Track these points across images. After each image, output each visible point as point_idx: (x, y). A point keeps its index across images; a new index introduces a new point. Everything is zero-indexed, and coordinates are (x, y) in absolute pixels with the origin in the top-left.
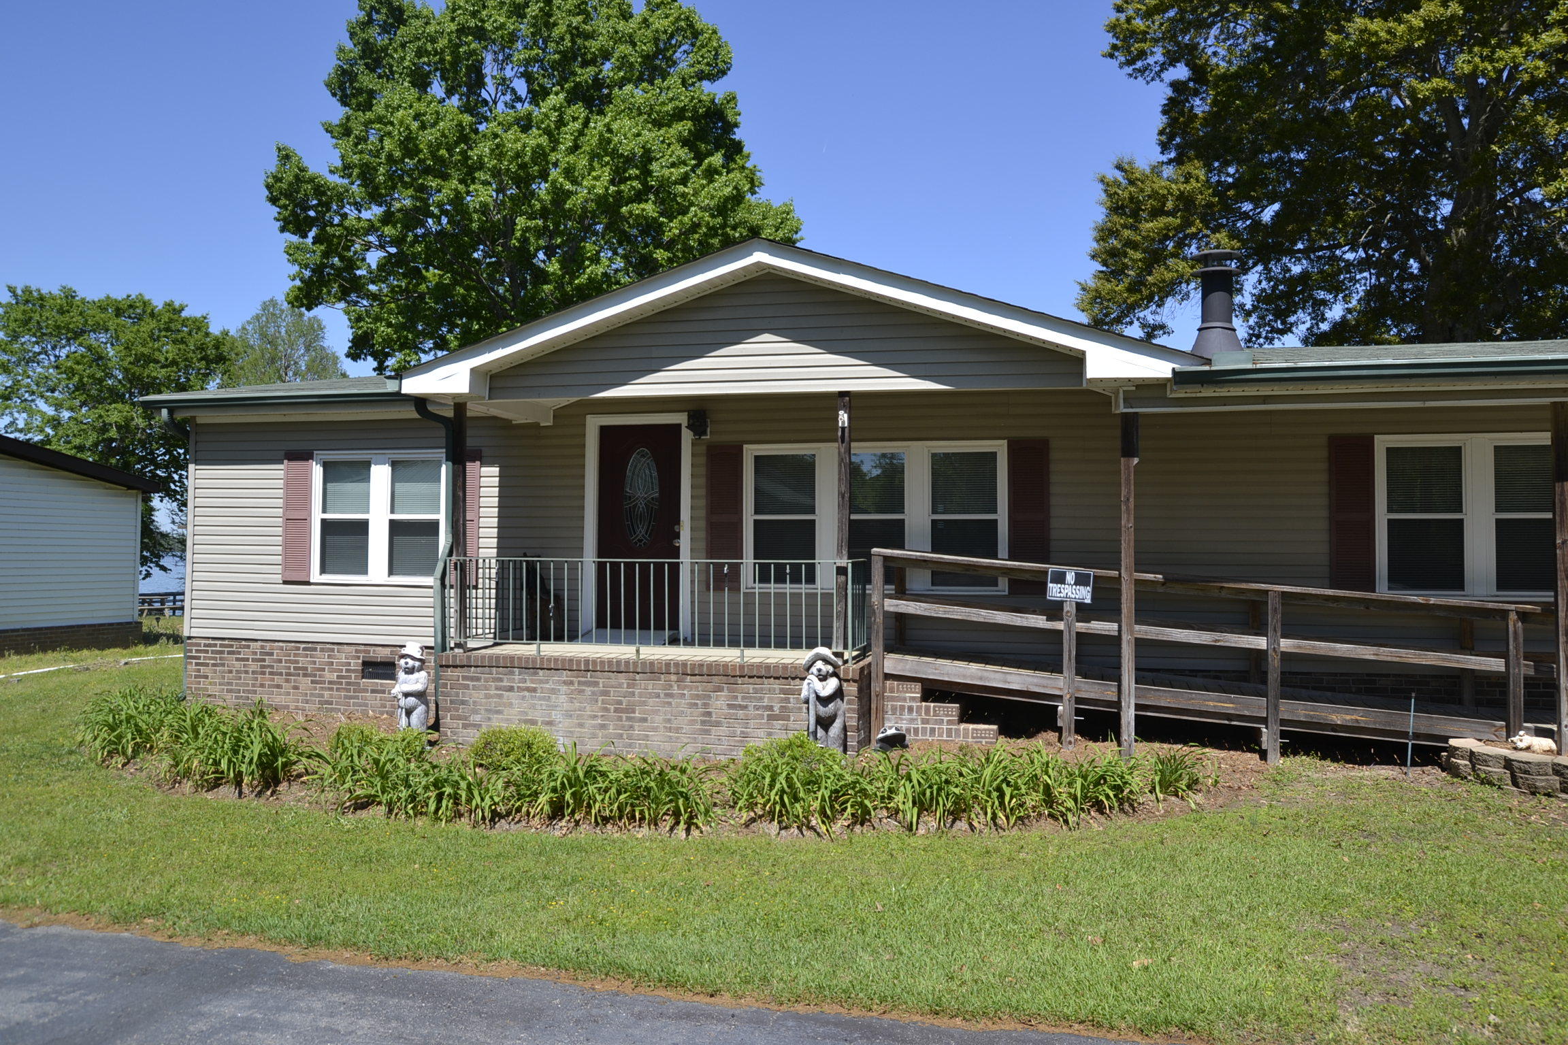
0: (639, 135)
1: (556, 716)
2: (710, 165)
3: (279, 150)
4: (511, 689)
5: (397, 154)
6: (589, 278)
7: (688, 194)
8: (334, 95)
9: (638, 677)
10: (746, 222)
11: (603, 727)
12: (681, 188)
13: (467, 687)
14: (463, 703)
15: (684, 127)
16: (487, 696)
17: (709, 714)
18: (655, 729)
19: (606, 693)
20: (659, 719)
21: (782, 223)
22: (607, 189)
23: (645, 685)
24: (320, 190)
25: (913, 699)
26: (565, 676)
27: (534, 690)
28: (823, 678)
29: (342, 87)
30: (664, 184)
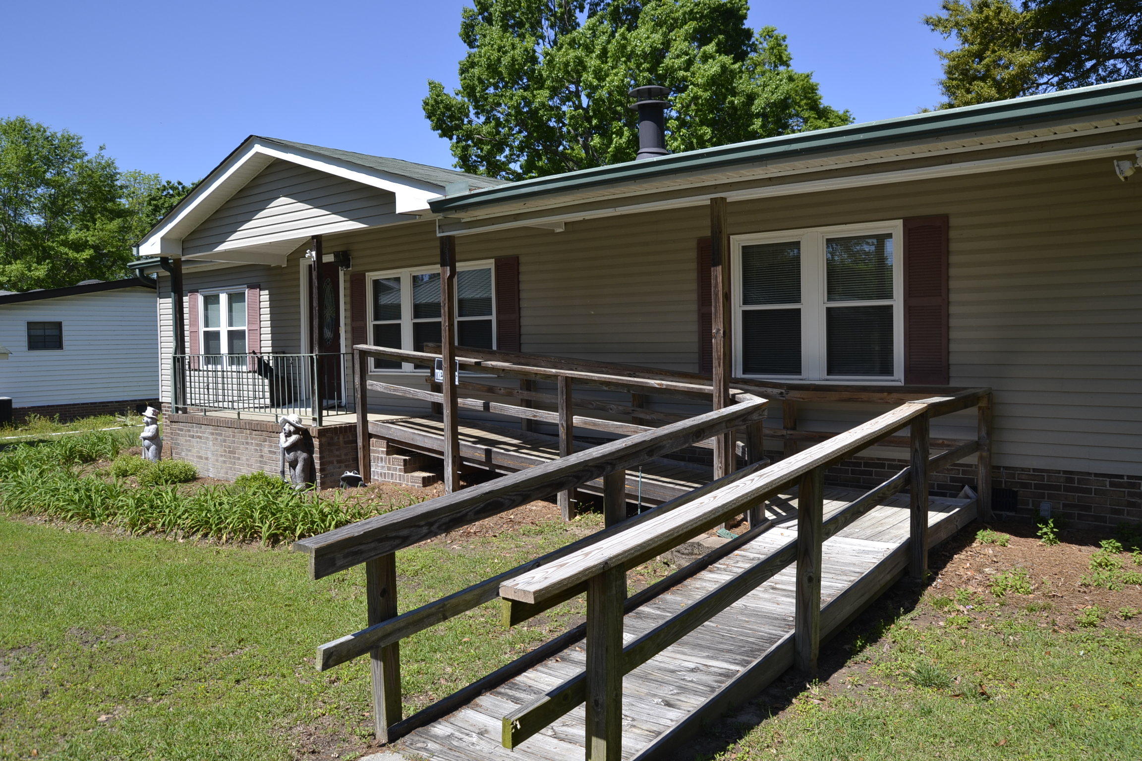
0: (648, 38)
1: (209, 455)
2: (704, 52)
3: (430, 84)
4: (193, 437)
5: (483, 77)
6: (616, 147)
7: (687, 77)
8: (465, 42)
9: (236, 430)
10: (743, 91)
11: (225, 462)
12: (682, 73)
13: (179, 435)
14: (178, 444)
15: (690, 26)
16: (186, 441)
17: (262, 456)
18: (242, 465)
19: (225, 441)
20: (244, 458)
21: (776, 88)
22: (623, 81)
23: (240, 437)
24: (448, 107)
25: (383, 451)
26: (210, 429)
27: (200, 437)
28: (288, 435)
29: (468, 36)
30: (671, 71)
